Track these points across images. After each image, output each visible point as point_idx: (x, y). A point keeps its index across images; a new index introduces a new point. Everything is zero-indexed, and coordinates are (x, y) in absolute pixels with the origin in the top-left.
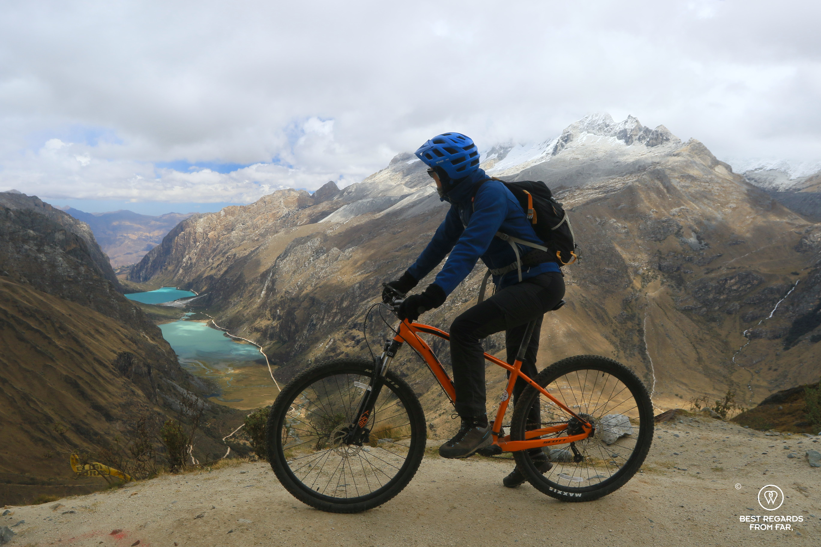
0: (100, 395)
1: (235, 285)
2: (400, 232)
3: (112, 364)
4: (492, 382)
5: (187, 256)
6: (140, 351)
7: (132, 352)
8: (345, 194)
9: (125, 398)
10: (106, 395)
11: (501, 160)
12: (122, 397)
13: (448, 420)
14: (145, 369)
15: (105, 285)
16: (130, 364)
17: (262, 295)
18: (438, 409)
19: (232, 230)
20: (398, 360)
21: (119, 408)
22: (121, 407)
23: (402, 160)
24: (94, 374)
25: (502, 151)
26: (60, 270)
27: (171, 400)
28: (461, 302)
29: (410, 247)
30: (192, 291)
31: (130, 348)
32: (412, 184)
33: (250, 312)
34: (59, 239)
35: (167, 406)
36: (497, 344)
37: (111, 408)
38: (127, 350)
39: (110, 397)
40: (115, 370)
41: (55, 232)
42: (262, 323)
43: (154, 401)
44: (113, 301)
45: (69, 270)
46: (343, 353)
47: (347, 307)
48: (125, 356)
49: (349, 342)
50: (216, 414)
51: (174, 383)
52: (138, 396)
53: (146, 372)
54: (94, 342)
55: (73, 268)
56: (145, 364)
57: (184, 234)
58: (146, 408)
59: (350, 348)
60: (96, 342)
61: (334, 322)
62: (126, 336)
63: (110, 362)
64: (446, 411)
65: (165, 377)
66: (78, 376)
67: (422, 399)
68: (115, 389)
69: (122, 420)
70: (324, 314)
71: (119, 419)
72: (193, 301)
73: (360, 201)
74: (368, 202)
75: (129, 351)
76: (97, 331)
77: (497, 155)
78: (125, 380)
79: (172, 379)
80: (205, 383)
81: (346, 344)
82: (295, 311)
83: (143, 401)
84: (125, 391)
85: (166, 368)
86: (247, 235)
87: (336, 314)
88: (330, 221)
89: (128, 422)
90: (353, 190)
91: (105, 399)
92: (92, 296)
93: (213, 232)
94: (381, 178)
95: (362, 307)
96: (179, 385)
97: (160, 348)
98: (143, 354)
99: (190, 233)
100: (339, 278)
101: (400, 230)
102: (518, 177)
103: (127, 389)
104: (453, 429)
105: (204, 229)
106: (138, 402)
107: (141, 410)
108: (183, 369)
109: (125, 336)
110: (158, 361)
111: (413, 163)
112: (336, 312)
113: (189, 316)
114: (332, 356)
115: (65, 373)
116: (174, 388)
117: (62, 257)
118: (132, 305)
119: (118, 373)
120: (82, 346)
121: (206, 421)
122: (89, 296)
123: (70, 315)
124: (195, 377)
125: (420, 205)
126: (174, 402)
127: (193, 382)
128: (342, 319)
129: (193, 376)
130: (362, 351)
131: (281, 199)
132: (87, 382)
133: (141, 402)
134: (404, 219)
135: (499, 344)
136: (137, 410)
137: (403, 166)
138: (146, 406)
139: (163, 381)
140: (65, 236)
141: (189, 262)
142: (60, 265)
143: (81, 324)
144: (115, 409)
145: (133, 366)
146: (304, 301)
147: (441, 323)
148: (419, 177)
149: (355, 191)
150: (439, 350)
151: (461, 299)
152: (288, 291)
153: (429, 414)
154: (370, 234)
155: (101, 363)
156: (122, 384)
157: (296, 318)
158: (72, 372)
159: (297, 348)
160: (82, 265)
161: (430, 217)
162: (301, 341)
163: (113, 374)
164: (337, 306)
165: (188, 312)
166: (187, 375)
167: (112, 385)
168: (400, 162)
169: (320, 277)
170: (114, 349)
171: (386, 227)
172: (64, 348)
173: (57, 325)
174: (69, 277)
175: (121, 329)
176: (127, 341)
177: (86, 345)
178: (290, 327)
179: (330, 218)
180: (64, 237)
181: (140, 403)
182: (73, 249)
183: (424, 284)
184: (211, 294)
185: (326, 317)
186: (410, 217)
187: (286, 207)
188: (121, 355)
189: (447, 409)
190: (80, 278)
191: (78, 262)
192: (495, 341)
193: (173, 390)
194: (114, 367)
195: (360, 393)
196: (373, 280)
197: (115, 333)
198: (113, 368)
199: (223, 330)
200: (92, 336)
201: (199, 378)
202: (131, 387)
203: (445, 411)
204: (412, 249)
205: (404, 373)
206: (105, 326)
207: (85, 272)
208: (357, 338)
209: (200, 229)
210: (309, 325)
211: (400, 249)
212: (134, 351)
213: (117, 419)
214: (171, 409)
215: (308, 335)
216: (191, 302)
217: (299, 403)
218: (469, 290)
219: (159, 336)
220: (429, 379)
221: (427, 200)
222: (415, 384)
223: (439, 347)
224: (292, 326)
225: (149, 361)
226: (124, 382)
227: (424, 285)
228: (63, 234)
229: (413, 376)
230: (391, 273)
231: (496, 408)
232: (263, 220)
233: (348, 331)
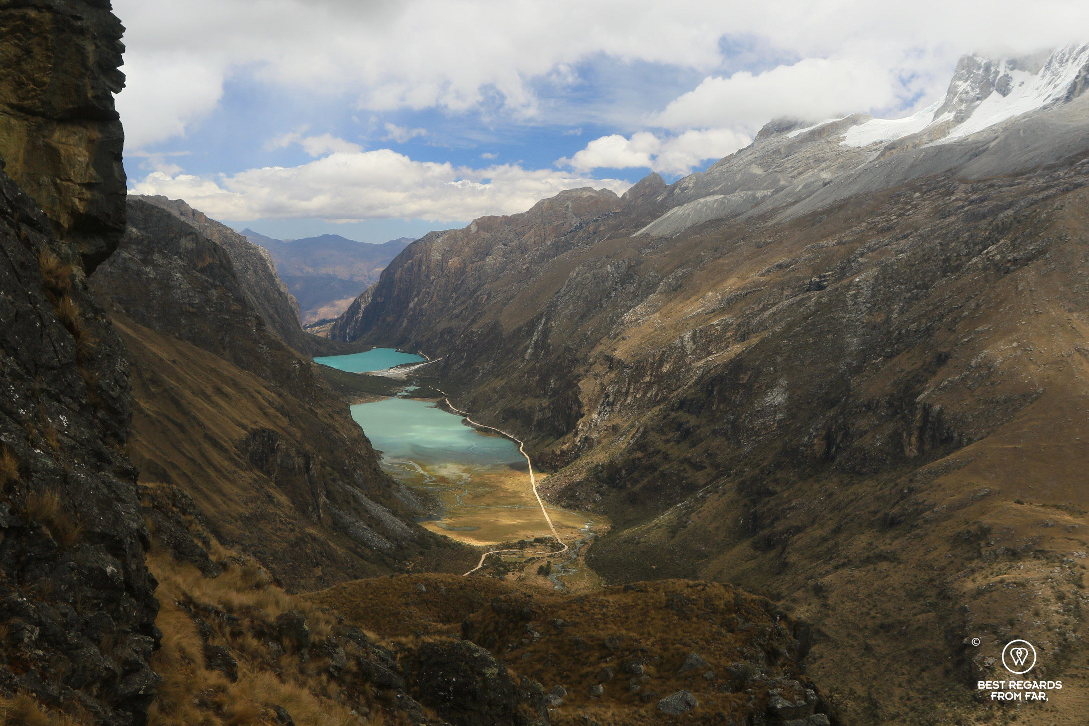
0: (208, 498)
1: (486, 341)
2: (769, 243)
3: (236, 447)
4: (945, 506)
5: (416, 299)
6: (294, 430)
7: (277, 430)
8: (677, 191)
9: (251, 505)
10: (217, 498)
11: (961, 122)
12: (246, 504)
13: (852, 579)
14: (299, 461)
15: (250, 321)
16: (273, 451)
17: (527, 356)
18: (833, 556)
19: (487, 255)
20: (759, 466)
21: (239, 523)
22: (242, 521)
23: (778, 131)
24: (200, 461)
25: (963, 107)
26: (177, 294)
27: (348, 519)
28: (884, 356)
29: (787, 266)
30: (420, 355)
31: (275, 423)
32: (796, 172)
33: (506, 384)
34: (186, 249)
35: (339, 528)
36: (956, 435)
37: (224, 521)
38: (269, 426)
39: (225, 503)
40: (239, 457)
41: (181, 237)
42: (525, 402)
43: (315, 518)
44: (263, 348)
45: (191, 294)
46: (659, 452)
47: (670, 374)
48: (264, 437)
49: (671, 434)
50: (426, 548)
51: (357, 492)
52: (278, 505)
53: (302, 466)
54: (209, 407)
55: (199, 292)
56: (299, 453)
57: (412, 264)
58: (290, 526)
59: (671, 444)
60: (213, 407)
61: (646, 399)
62: (271, 403)
63: (233, 443)
64: (849, 561)
65: (342, 480)
66: (171, 463)
67: (802, 538)
68: (236, 490)
69: (242, 545)
70: (629, 384)
71: (236, 542)
72: (419, 368)
73: (702, 200)
74: (716, 201)
75: (271, 428)
76: (219, 391)
77: (953, 114)
78: (257, 476)
79: (355, 484)
80: (419, 498)
81: (664, 438)
82: (579, 381)
83: (286, 514)
84: (253, 493)
85: (346, 466)
86: (511, 262)
87: (649, 385)
88: (649, 235)
89: (253, 548)
90: (691, 185)
91: (214, 505)
92: (227, 339)
93: (455, 259)
94: (741, 162)
95: (695, 372)
96: (366, 495)
97: (337, 432)
98: (299, 434)
99: (420, 261)
100: (658, 323)
101: (769, 241)
102: (997, 141)
103: (258, 491)
104: (863, 597)
105: (443, 256)
106: (276, 514)
107: (280, 529)
108: (383, 472)
109: (269, 402)
110: (332, 452)
111: (797, 136)
112: (650, 381)
113: (410, 392)
114: (639, 459)
115: (148, 456)
116: (355, 499)
117: (181, 273)
118: (293, 355)
119: (246, 462)
120: (185, 413)
121: (406, 559)
122: (223, 339)
123: (174, 362)
124: (402, 487)
125: (808, 199)
126: (353, 523)
127: (398, 495)
128: (660, 395)
129: (398, 485)
130: (694, 449)
131: (568, 203)
132: (185, 474)
133: (283, 515)
134: (778, 224)
135: (960, 435)
136: (272, 528)
137: (779, 142)
138: (290, 523)
139: (337, 486)
140: (197, 244)
141: (418, 308)
142: (178, 284)
143: (191, 376)
144: (231, 523)
145: (279, 454)
146: (595, 362)
147: (843, 397)
148: (808, 159)
149: (693, 187)
150: (838, 447)
151: (883, 350)
152: (569, 347)
153: (814, 564)
154: (716, 251)
155: (215, 444)
156: (250, 481)
157: (580, 392)
158: (162, 456)
159: (579, 444)
160: (215, 287)
161: (825, 216)
162: (587, 432)
163: (237, 464)
164: (652, 371)
165: (410, 386)
166: (388, 481)
167: (232, 482)
168: (775, 134)
169: (625, 322)
170: (245, 422)
171: (744, 239)
172: (151, 414)
173: (147, 376)
174: (191, 305)
175: (264, 391)
176: (272, 411)
177: (194, 412)
178: (571, 409)
179: (648, 229)
180: (195, 245)
181: (280, 517)
182: (208, 266)
183: (811, 327)
184: (449, 357)
185: (631, 390)
186: (788, 219)
187: (576, 215)
188: (254, 434)
189: (851, 557)
190: (210, 308)
191: (207, 281)
192: (952, 428)
193: (352, 503)
194: (239, 452)
195: (686, 522)
196: (718, 325)
197: (252, 396)
198: (235, 454)
199: (461, 414)
200: (207, 398)
201: (409, 489)
202: (267, 489)
203: (846, 560)
204: (790, 271)
205: (768, 489)
206: (235, 384)
207: (217, 299)
208: (685, 427)
209: (437, 254)
210: (603, 404)
211: (769, 271)
212: (283, 429)
213: (233, 542)
214: (347, 534)
215: (599, 420)
216: (415, 370)
217: (578, 538)
218: (900, 334)
219: (344, 415)
220: (816, 502)
221: (821, 190)
222: (789, 509)
223: (838, 440)
224: (573, 406)
225: (308, 447)
226: (255, 480)
227: (811, 330)
228: (193, 240)
229: (785, 495)
230: (751, 314)
231: (952, 559)
232: (537, 238)
233: (669, 415)
